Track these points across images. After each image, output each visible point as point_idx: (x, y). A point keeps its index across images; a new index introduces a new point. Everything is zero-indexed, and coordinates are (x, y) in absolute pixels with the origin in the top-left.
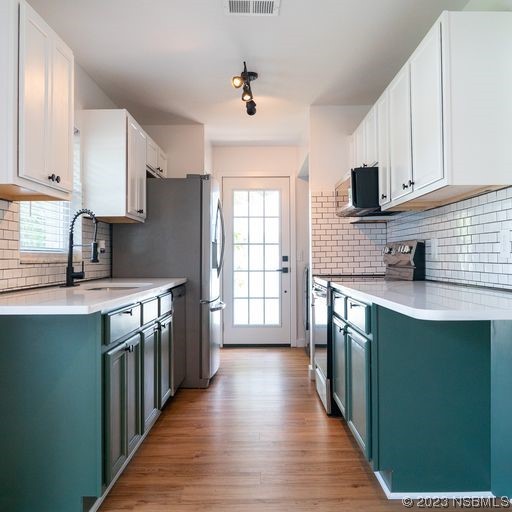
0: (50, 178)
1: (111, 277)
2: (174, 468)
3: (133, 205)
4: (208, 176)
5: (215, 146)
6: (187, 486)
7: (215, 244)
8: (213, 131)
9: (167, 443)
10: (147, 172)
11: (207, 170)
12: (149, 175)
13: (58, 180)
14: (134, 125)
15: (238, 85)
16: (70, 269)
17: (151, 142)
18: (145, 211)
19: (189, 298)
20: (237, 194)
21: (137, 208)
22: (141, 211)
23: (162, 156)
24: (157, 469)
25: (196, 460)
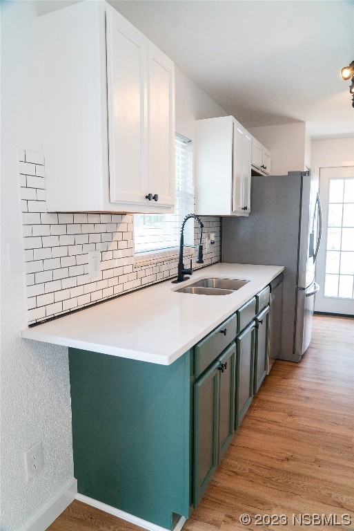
0: (147, 197)
1: (220, 261)
2: (265, 473)
3: (238, 203)
4: (308, 173)
5: (315, 140)
6: (276, 506)
7: (312, 236)
8: (313, 127)
9: (259, 431)
10: (252, 171)
11: (306, 165)
12: (254, 174)
13: (155, 198)
14: (240, 130)
15: (346, 76)
16: (181, 265)
17: (256, 143)
18: (249, 207)
19: (286, 284)
20: (333, 182)
21: (242, 206)
22: (245, 208)
23: (266, 154)
24: (247, 467)
25: (286, 465)
